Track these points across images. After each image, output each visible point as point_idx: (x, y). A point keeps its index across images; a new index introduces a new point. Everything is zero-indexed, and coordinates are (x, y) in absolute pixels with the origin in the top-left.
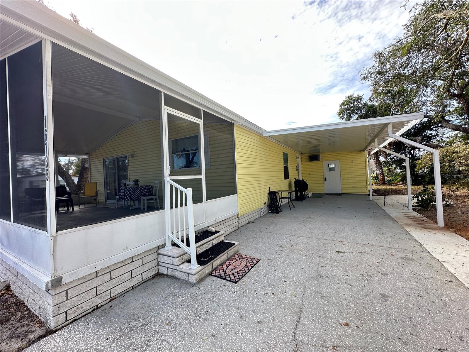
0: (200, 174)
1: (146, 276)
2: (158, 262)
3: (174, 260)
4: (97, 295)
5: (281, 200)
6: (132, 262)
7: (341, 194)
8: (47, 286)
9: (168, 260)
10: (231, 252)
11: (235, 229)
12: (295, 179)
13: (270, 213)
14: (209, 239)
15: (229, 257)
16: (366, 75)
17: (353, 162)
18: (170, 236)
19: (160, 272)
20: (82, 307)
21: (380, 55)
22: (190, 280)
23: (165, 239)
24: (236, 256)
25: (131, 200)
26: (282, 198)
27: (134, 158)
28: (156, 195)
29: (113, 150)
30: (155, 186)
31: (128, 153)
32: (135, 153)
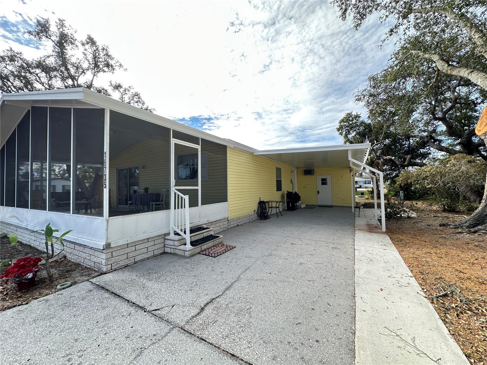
0: (197, 186)
1: (156, 252)
2: (165, 244)
3: (175, 242)
4: (127, 258)
5: (270, 209)
6: (148, 242)
7: (331, 206)
8: (103, 247)
9: (171, 243)
10: (216, 241)
11: (225, 229)
12: (287, 191)
13: (259, 219)
14: (201, 232)
15: (214, 245)
16: (360, 97)
17: (343, 177)
18: (173, 227)
19: (165, 251)
20: (119, 264)
21: (373, 78)
22: (185, 255)
23: (170, 230)
24: (220, 245)
25: (141, 204)
26: (272, 207)
27: (145, 169)
28: (163, 201)
29: (126, 161)
30: (162, 193)
31: (140, 164)
32: (146, 164)
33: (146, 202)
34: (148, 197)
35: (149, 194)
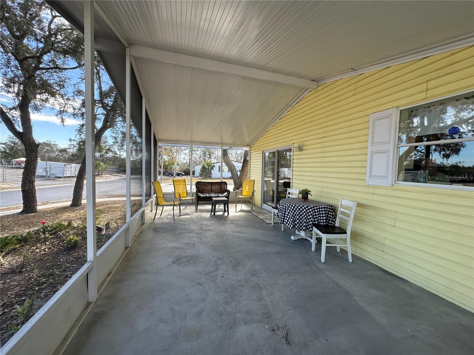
27: (303, 151)
28: (346, 233)
29: (274, 140)
30: (342, 210)
31: (293, 143)
32: (305, 143)
33: (303, 224)
34: (310, 214)
35: (311, 208)
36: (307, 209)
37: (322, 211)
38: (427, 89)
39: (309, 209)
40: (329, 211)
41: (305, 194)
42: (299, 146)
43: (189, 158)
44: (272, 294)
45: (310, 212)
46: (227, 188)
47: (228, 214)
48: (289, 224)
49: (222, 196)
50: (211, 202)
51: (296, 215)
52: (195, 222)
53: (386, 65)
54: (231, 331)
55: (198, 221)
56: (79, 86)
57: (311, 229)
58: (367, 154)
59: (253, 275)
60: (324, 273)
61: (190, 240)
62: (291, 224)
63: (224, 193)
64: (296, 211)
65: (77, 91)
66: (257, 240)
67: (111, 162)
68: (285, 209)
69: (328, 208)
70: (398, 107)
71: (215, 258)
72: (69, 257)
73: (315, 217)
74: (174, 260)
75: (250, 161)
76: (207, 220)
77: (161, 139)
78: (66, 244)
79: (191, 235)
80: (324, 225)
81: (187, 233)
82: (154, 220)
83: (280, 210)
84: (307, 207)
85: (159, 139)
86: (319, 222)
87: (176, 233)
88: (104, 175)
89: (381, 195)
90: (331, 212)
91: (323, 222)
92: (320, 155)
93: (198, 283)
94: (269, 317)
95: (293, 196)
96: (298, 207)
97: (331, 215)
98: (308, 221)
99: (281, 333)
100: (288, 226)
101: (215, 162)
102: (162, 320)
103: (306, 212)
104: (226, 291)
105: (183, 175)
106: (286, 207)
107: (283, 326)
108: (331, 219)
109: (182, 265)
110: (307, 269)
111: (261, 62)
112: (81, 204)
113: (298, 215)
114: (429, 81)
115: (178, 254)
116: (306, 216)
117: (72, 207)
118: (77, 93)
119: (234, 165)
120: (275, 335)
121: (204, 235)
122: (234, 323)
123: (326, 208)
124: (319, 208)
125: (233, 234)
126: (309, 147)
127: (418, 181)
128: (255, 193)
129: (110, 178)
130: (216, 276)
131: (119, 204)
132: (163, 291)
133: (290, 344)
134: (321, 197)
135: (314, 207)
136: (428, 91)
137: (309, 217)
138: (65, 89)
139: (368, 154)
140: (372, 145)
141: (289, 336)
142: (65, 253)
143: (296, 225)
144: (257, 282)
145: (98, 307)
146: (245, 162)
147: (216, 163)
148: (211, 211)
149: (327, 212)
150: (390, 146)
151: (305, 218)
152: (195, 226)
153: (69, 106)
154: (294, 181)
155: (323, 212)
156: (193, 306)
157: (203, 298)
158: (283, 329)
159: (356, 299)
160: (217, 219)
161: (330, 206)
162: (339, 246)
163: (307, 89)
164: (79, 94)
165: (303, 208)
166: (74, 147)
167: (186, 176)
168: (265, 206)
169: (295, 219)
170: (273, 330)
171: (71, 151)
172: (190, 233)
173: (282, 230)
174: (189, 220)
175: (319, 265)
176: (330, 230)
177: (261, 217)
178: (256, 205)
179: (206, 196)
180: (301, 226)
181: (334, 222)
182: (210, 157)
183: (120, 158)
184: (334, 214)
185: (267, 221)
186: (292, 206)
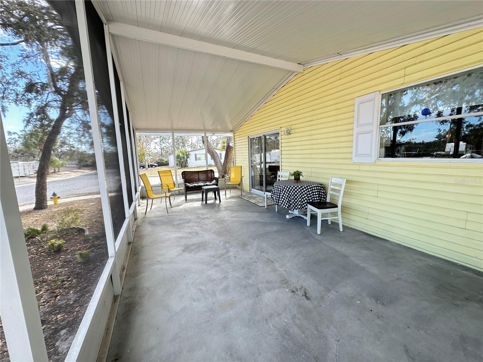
27: (290, 135)
28: (337, 207)
29: (260, 124)
30: (332, 187)
31: (281, 127)
32: (293, 127)
33: (299, 203)
34: (304, 193)
35: (305, 188)
36: (301, 189)
37: (315, 189)
38: (405, 75)
39: (303, 189)
40: (320, 189)
41: (297, 175)
42: (287, 130)
43: (161, 147)
44: (284, 265)
45: (304, 191)
46: (214, 176)
47: (220, 201)
48: (284, 205)
49: (211, 184)
50: (201, 191)
51: (291, 195)
52: (190, 212)
53: (370, 50)
54: (259, 298)
55: (193, 211)
56: (20, 65)
57: (306, 207)
58: (352, 135)
59: (262, 252)
60: (323, 243)
61: (192, 229)
62: (287, 204)
63: (212, 181)
64: (291, 192)
65: (17, 72)
66: (255, 222)
67: (68, 157)
68: (280, 191)
69: (319, 187)
70: (380, 91)
71: (222, 243)
72: (57, 262)
73: (309, 195)
74: (183, 248)
75: (235, 147)
76: (201, 209)
77: (139, 128)
78: (48, 250)
79: (190, 224)
80: (317, 202)
81: (186, 223)
82: (145, 214)
83: (275, 192)
84: (301, 187)
85: (137, 127)
86: (313, 200)
87: (175, 224)
88: (61, 172)
89: (365, 171)
90: (322, 190)
91: (317, 200)
92: (308, 138)
93: (215, 266)
94: (287, 283)
95: (284, 179)
96: (292, 188)
97: (322, 192)
98: (303, 200)
99: (301, 293)
100: (283, 206)
101: (189, 151)
102: (194, 300)
103: (301, 192)
104: (243, 268)
105: (156, 166)
106: (281, 189)
107: (300, 288)
108: (323, 196)
109: (193, 252)
110: (307, 241)
111: (235, 41)
112: (47, 206)
113: (293, 195)
114: (406, 67)
115: (185, 243)
116: (300, 196)
117: (37, 210)
118: (17, 74)
119: (216, 152)
120: (296, 295)
121: (204, 223)
122: (260, 292)
123: (317, 186)
124: (312, 187)
125: (231, 219)
126: (297, 131)
127: (396, 157)
128: (243, 178)
129: (70, 175)
130: (229, 257)
131: (93, 202)
132: (185, 277)
133: (310, 300)
134: (311, 177)
135: (307, 187)
136: (405, 77)
137: (303, 197)
138: (4, 70)
139: (354, 135)
140: (357, 127)
141: (307, 293)
142: (49, 258)
143: (291, 204)
144: (267, 257)
145: (126, 299)
146: (229, 149)
147: (191, 151)
148: (201, 200)
149: (319, 190)
150: (373, 127)
151: (300, 198)
152: (191, 215)
153: (9, 91)
154: (283, 164)
155: (316, 191)
156: (218, 284)
157: (225, 277)
158: (301, 290)
159: (352, 259)
160: (210, 207)
161: (320, 184)
162: (330, 219)
163: (294, 72)
164: (20, 76)
165: (298, 188)
166: (16, 141)
167: (160, 167)
168: (254, 191)
169: (290, 199)
170: (293, 292)
171: (12, 147)
172: (189, 223)
173: (276, 211)
174: (182, 210)
175: (316, 237)
176: (322, 206)
177: (253, 201)
178: (245, 191)
179: (195, 185)
180: (296, 206)
181: (325, 198)
182: (184, 146)
183: (79, 151)
184: (324, 191)
185: (260, 205)
186: (287, 187)
